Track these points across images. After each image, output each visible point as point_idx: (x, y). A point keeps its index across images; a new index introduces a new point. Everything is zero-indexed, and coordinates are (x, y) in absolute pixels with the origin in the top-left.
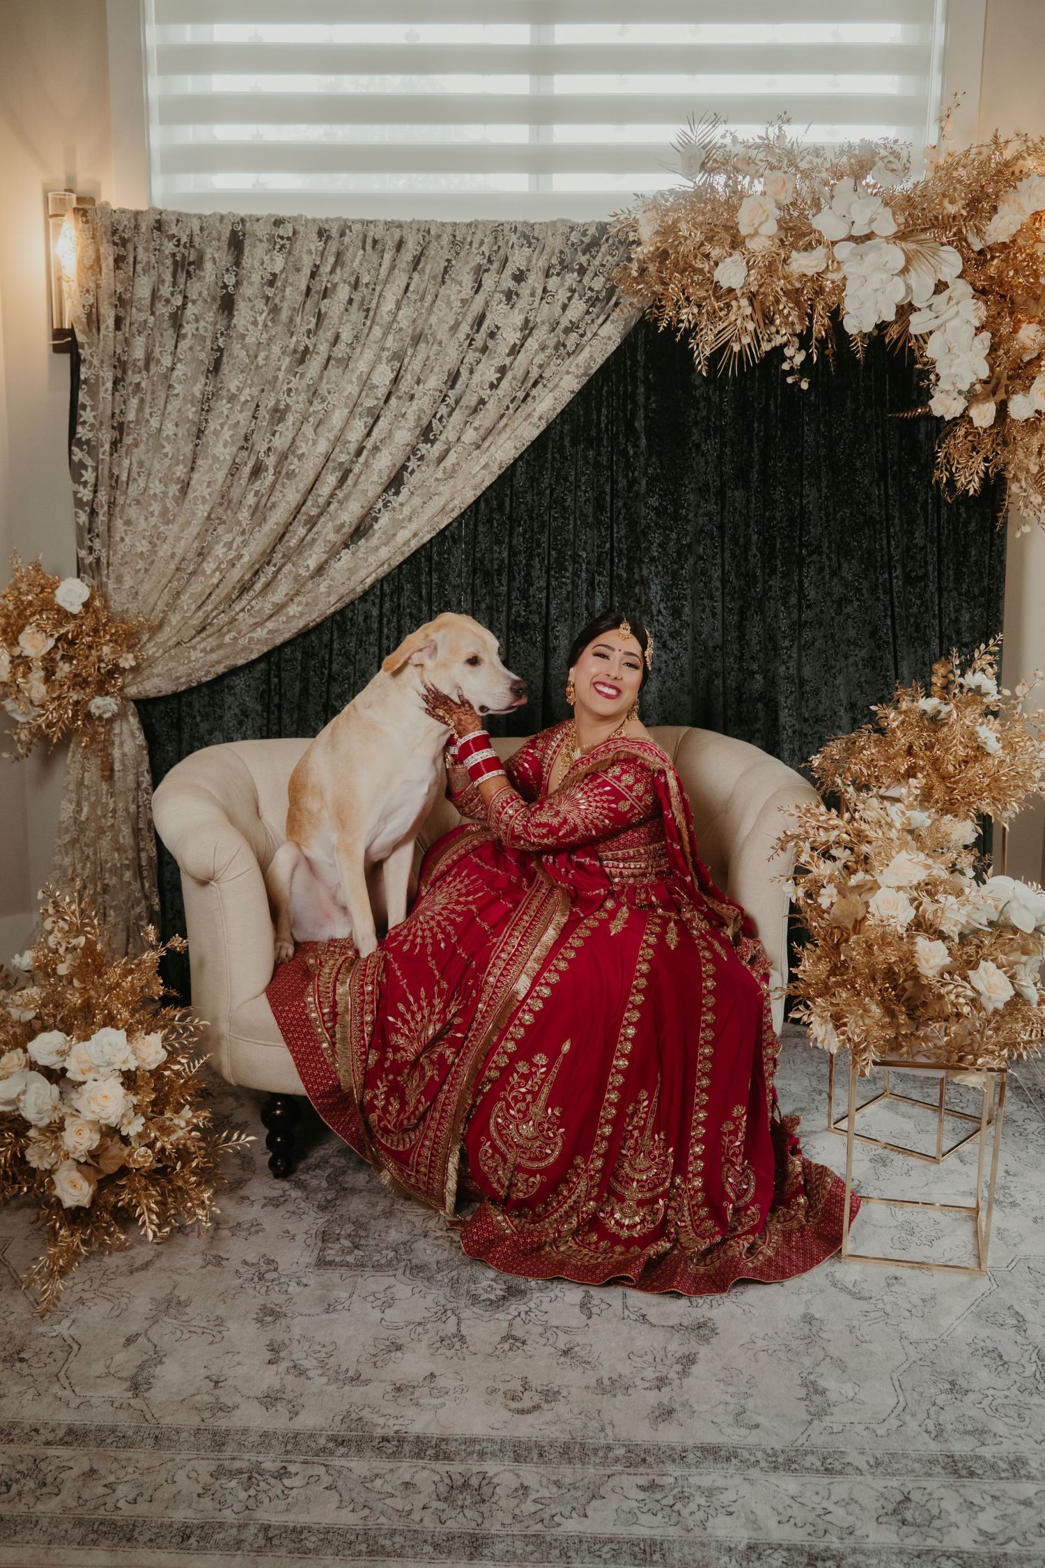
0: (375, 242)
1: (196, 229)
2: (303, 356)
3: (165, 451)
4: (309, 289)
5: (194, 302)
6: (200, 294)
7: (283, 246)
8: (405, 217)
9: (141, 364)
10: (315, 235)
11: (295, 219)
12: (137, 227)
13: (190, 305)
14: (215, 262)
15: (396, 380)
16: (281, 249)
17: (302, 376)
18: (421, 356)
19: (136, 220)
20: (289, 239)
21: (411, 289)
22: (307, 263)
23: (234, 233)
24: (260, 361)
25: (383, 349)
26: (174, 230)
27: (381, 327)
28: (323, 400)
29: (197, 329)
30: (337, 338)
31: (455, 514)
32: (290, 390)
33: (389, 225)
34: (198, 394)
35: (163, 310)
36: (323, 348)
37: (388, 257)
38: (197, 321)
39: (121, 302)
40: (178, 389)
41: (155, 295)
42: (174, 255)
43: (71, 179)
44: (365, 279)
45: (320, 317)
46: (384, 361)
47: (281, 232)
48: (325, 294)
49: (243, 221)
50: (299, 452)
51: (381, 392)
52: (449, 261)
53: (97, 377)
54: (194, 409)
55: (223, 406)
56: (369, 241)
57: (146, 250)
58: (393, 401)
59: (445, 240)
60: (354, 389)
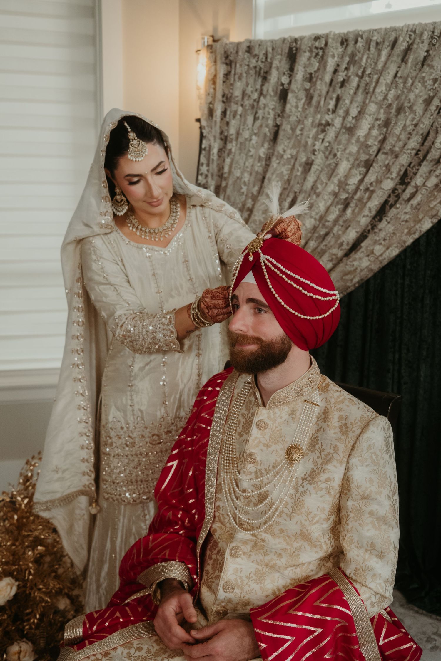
0: (377, 44)
1: (270, 49)
2: (324, 127)
3: (242, 191)
4: (332, 81)
5: (265, 96)
6: (268, 91)
7: (317, 54)
8: (399, 24)
9: (234, 137)
10: (339, 45)
11: (327, 36)
12: (237, 52)
13: (262, 98)
14: (278, 69)
15: (383, 141)
16: (316, 56)
17: (323, 140)
18: (401, 124)
19: (237, 47)
20: (321, 48)
21: (399, 75)
22: (331, 64)
23: (291, 49)
24: (298, 132)
25: (377, 119)
26: (256, 52)
27: (376, 103)
28: (335, 155)
29: (264, 113)
30: (347, 113)
31: (417, 236)
32: (314, 151)
33: (388, 31)
34: (262, 155)
35: (247, 103)
36: (338, 122)
37: (385, 53)
38: (264, 108)
39: (227, 99)
40: (253, 151)
41: (244, 93)
42: (255, 67)
43: (215, 29)
44: (368, 71)
45: (338, 99)
46: (376, 127)
47: (317, 44)
48: (343, 84)
49: (296, 40)
50: (318, 191)
51: (373, 150)
52: (427, 51)
53: (210, 146)
54: (259, 164)
55: (274, 163)
56: (373, 44)
57: (241, 65)
58: (381, 157)
59: (425, 36)
60: (354, 148)
